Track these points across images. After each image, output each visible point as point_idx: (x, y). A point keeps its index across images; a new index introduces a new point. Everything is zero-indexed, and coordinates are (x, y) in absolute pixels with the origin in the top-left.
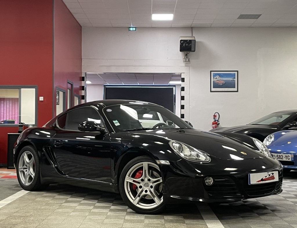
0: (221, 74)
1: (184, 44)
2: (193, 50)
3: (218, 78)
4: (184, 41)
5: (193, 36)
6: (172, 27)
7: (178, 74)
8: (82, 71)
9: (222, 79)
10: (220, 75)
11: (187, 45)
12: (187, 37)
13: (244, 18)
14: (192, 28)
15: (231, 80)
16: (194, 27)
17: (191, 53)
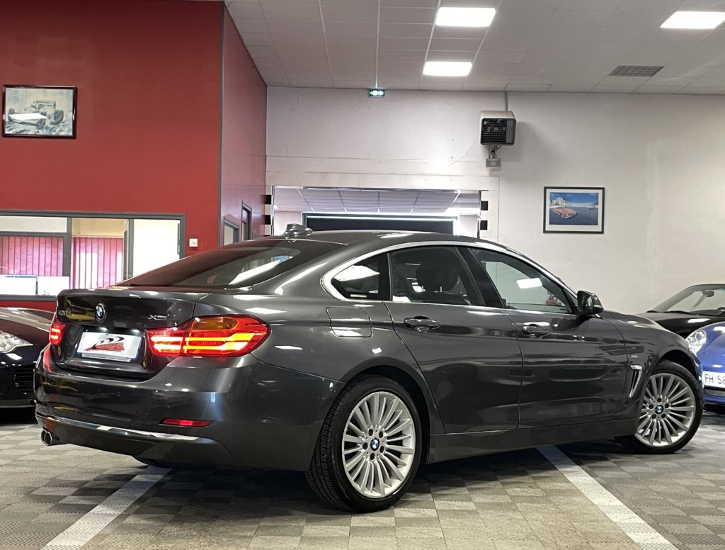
0: (568, 195)
1: (489, 128)
2: (510, 142)
3: (560, 202)
4: (491, 121)
5: (509, 109)
6: (465, 88)
7: (473, 193)
8: (267, 183)
9: (568, 204)
10: (564, 196)
11: (496, 129)
12: (495, 111)
13: (623, 74)
14: (506, 94)
15: (589, 207)
16: (511, 91)
17: (504, 147)
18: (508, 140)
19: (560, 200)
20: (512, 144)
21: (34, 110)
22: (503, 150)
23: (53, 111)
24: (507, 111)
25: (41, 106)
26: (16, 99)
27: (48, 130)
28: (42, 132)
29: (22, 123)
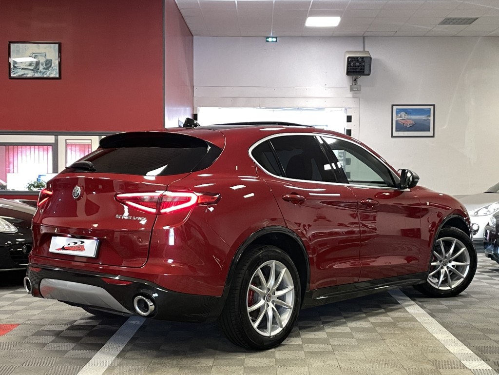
0: (409, 110)
1: (352, 65)
2: (367, 73)
3: (403, 115)
4: (353, 58)
5: (366, 50)
6: (334, 35)
8: (195, 106)
9: (409, 117)
10: (407, 112)
11: (357, 64)
12: (356, 50)
13: (449, 23)
14: (364, 38)
15: (424, 118)
16: (367, 37)
17: (363, 77)
18: (366, 72)
19: (403, 114)
20: (369, 74)
22: (362, 79)
23: (45, 60)
24: (364, 51)
25: (36, 56)
26: (18, 52)
27: (42, 73)
28: (36, 75)
29: (23, 69)
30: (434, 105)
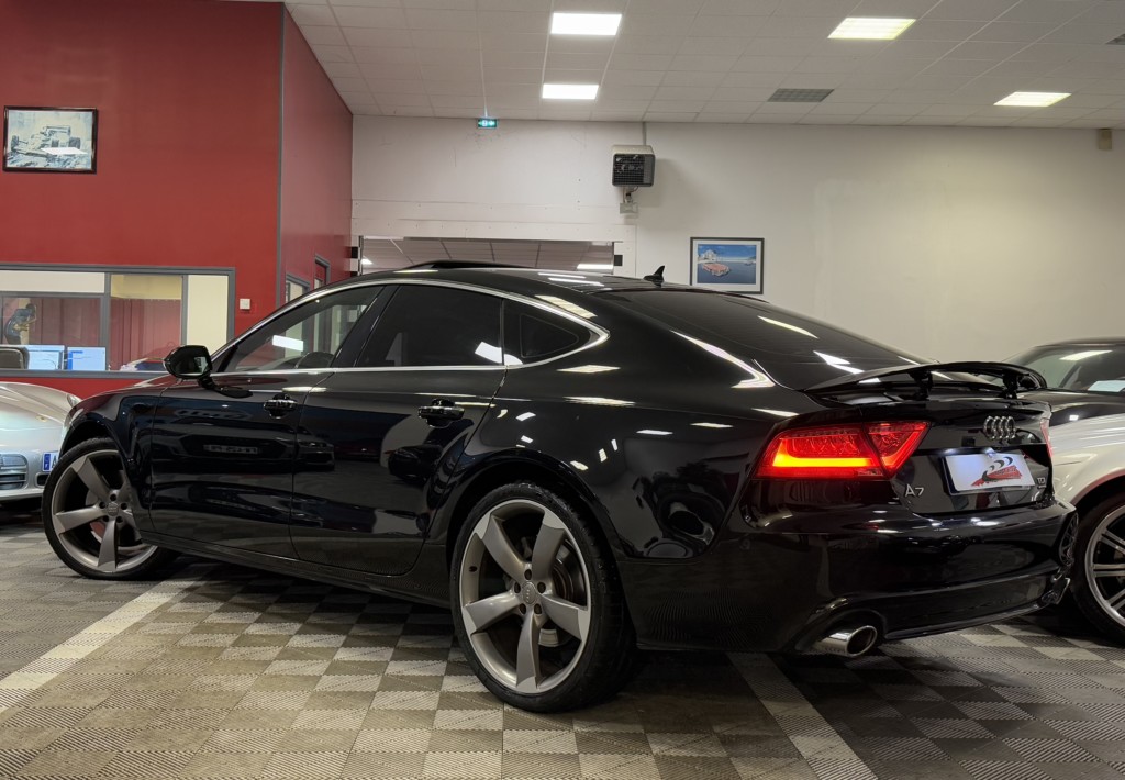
0: (720, 247)
1: (622, 168)
2: (648, 182)
3: (710, 256)
4: (624, 157)
5: (648, 144)
6: (593, 119)
7: (604, 244)
8: (353, 233)
9: (720, 259)
10: (716, 250)
11: (631, 168)
12: (631, 145)
13: (785, 100)
14: (643, 125)
16: (649, 122)
17: (642, 190)
18: (646, 180)
19: (710, 253)
20: (651, 184)
21: (43, 137)
22: (641, 192)
23: (68, 139)
24: (645, 145)
25: (52, 133)
26: (21, 124)
27: (61, 162)
28: (53, 165)
29: (28, 154)
30: (762, 240)
